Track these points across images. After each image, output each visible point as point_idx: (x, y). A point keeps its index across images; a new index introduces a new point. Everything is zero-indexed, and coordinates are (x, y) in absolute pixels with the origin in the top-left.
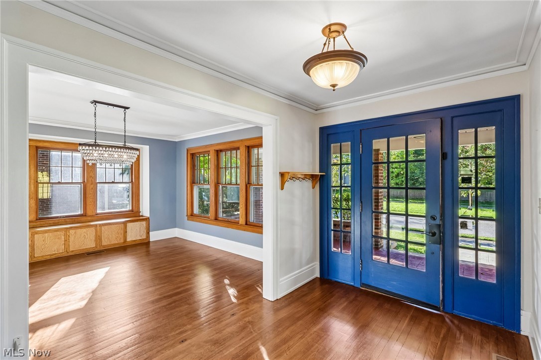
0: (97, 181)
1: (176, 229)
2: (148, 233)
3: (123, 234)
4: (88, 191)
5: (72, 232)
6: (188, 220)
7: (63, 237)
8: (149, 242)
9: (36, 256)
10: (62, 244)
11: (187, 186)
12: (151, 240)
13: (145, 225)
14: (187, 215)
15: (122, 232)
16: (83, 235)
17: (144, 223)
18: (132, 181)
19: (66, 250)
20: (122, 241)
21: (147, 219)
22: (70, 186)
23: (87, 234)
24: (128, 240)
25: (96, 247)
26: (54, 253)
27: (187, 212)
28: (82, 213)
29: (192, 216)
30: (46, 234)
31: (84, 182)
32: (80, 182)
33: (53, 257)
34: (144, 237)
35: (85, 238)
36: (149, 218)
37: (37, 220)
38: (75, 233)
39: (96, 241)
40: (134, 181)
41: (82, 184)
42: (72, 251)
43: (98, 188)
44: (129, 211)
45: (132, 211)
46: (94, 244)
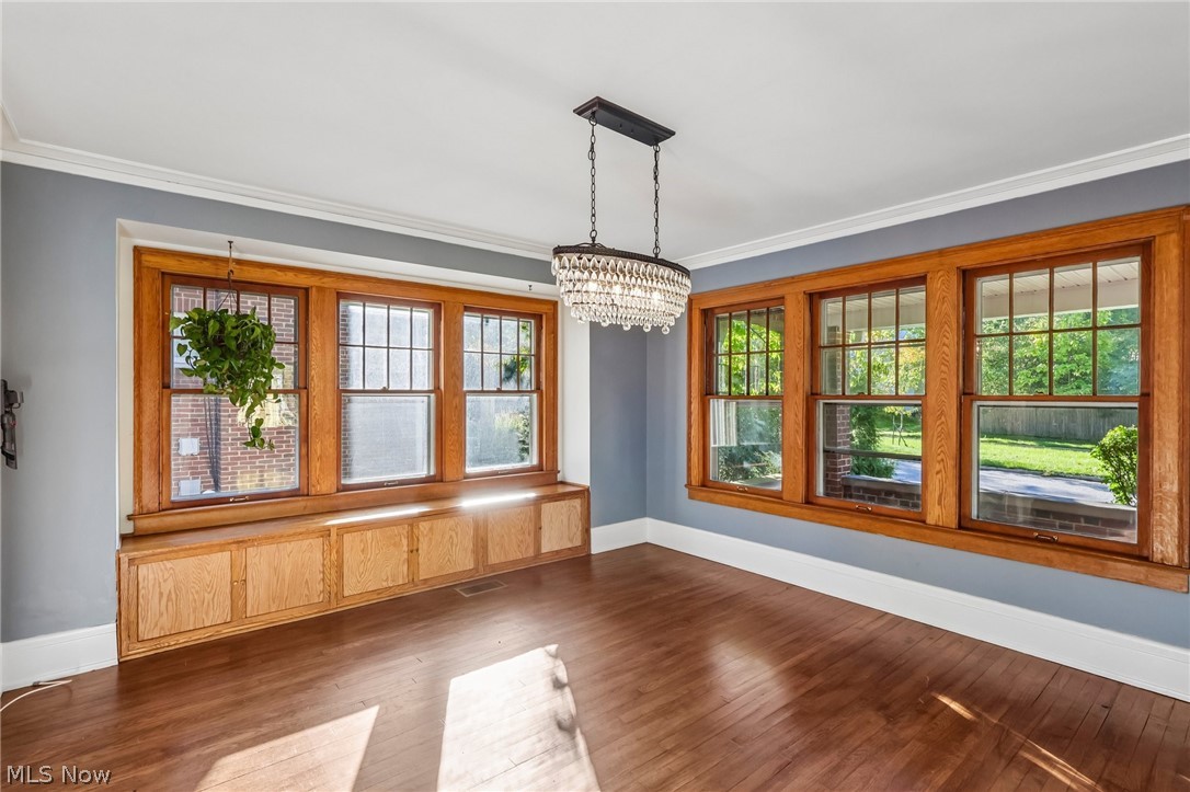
0: (465, 389)
1: (648, 521)
2: (587, 532)
3: (532, 535)
4: (447, 414)
5: (424, 526)
6: (691, 497)
7: (405, 542)
8: (590, 555)
9: (346, 594)
10: (402, 559)
11: (690, 403)
12: (595, 550)
13: (579, 509)
14: (689, 485)
15: (532, 528)
16: (447, 537)
17: (577, 503)
18: (538, 388)
19: (411, 578)
20: (531, 553)
21: (583, 494)
22: (406, 401)
23: (457, 534)
24: (544, 550)
25: (476, 569)
26: (385, 584)
27: (689, 475)
28: (432, 473)
29: (703, 485)
30: (369, 534)
31: (436, 389)
32: (426, 388)
33: (385, 597)
34: (578, 542)
35: (452, 544)
36: (588, 490)
37: (338, 491)
38: (431, 529)
39: (475, 552)
40: (544, 388)
41: (432, 395)
42: (426, 581)
43: (468, 404)
44: (532, 469)
45: (539, 468)
46: (472, 560)
